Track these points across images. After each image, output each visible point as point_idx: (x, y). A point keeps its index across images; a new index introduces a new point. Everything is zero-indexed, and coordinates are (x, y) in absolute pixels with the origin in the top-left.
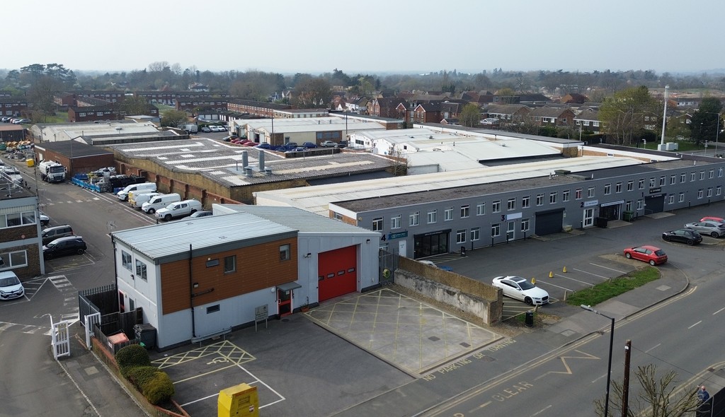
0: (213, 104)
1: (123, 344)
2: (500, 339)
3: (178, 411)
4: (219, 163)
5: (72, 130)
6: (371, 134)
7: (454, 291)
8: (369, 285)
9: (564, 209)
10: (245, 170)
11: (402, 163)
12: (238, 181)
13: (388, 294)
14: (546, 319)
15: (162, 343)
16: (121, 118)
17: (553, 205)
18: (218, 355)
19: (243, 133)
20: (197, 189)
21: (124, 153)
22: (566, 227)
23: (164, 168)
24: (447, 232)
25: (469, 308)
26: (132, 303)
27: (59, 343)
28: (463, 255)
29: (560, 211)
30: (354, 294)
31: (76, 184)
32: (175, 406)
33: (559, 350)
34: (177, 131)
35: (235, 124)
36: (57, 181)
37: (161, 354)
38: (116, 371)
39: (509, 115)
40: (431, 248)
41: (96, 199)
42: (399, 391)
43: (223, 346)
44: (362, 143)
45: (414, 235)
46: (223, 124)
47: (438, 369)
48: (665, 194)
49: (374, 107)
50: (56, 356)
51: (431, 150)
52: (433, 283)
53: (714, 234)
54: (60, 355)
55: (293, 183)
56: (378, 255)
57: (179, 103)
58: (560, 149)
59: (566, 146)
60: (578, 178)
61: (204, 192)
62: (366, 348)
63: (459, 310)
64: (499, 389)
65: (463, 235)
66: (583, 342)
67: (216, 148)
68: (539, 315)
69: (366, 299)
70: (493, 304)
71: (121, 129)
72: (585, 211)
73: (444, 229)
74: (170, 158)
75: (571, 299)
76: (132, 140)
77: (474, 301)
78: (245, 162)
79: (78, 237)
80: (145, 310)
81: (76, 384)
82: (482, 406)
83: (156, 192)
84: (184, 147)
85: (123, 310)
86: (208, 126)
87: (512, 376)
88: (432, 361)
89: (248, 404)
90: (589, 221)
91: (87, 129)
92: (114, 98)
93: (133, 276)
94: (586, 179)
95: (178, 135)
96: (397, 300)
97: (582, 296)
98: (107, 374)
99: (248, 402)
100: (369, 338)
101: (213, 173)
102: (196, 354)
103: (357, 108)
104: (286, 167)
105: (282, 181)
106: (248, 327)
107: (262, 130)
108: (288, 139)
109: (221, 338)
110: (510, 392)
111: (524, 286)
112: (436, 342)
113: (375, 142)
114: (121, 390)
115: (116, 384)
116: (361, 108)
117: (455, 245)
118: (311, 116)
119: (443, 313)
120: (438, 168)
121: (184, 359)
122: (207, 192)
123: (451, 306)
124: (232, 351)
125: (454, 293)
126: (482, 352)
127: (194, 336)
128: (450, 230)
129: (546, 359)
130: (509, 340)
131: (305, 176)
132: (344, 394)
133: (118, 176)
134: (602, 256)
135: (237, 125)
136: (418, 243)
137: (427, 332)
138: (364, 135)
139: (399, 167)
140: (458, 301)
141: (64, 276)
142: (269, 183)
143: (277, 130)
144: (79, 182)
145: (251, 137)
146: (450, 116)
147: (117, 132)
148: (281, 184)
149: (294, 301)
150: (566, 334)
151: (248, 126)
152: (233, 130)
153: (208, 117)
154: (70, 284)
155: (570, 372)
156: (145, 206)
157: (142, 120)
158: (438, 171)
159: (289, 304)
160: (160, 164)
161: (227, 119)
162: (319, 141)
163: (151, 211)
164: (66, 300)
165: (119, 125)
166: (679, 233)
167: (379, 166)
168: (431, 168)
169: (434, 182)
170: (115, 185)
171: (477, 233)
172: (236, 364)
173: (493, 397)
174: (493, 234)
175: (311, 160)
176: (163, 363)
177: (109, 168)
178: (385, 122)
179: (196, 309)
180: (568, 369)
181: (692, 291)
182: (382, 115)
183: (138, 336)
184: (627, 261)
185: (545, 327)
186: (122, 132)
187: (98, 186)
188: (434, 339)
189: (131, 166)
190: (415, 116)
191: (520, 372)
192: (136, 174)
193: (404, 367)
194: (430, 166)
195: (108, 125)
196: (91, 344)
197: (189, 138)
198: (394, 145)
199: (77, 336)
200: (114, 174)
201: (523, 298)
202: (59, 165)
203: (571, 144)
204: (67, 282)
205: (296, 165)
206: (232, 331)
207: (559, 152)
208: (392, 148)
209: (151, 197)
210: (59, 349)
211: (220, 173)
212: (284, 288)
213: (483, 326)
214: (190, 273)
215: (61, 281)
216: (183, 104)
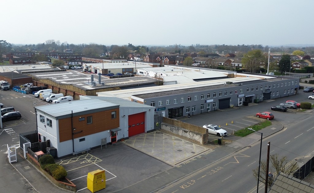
0: (75, 57)
1: (42, 155)
2: (208, 150)
3: (69, 183)
4: (80, 80)
5: (12, 67)
6: (147, 69)
7: (187, 131)
8: (150, 129)
9: (230, 98)
10: (92, 83)
11: (161, 80)
12: (89, 87)
13: (159, 133)
14: (226, 142)
15: (60, 155)
16: (34, 63)
17: (226, 96)
18: (85, 160)
19: (89, 69)
20: (71, 91)
21: (37, 77)
22: (231, 105)
23: (56, 83)
24: (182, 108)
25: (194, 138)
26: (45, 138)
27: (12, 156)
28: (189, 117)
29: (229, 99)
30: (144, 134)
31: (14, 91)
32: (68, 181)
33: (233, 154)
34: (60, 68)
35: (86, 65)
36: (5, 89)
37: (59, 160)
38: (39, 167)
39: (204, 62)
40: (175, 114)
41: (24, 97)
42: (166, 172)
43: (87, 156)
44: (142, 73)
45: (168, 109)
46: (80, 66)
47: (183, 163)
48: (271, 92)
49: (147, 58)
50: (10, 162)
51: (173, 75)
52: (178, 128)
53: (292, 108)
54: (12, 161)
55: (114, 88)
56: (154, 116)
57: (60, 57)
58: (226, 74)
59: (229, 73)
60: (236, 85)
61: (74, 93)
62: (151, 155)
63: (190, 139)
64: (209, 170)
65: (189, 109)
66: (243, 150)
67: (78, 75)
68: (223, 140)
69: (149, 135)
70: (204, 135)
71: (34, 67)
72: (239, 99)
73: (181, 106)
74: (58, 78)
75: (236, 133)
76: (40, 71)
77: (196, 134)
78: (92, 80)
79: (17, 112)
80: (51, 141)
81: (20, 173)
82: (202, 177)
83: (52, 93)
84: (64, 74)
85: (40, 142)
86: (73, 67)
87: (214, 164)
88: (180, 159)
89: (101, 178)
90: (241, 103)
91: (18, 67)
92: (30, 55)
93: (45, 126)
94: (239, 85)
95: (61, 69)
96: (163, 136)
97: (241, 132)
98: (35, 169)
99: (101, 177)
100: (151, 151)
101: (78, 84)
102: (75, 160)
103: (139, 59)
104: (110, 82)
105: (109, 88)
106: (98, 148)
107: (98, 68)
108: (110, 71)
109: (86, 152)
110: (214, 171)
111: (216, 129)
112: (181, 152)
113: (148, 72)
114: (42, 175)
115: (39, 173)
116: (141, 59)
117: (186, 113)
118: (120, 62)
119: (183, 140)
120: (176, 82)
121: (70, 162)
122: (75, 93)
123: (186, 137)
124: (91, 158)
125: (187, 132)
126: (201, 155)
127: (74, 152)
128: (184, 107)
129: (227, 157)
130: (212, 150)
131: (119, 85)
132: (142, 174)
133: (34, 87)
134: (248, 117)
135: (87, 66)
136: (170, 113)
137: (176, 148)
138: (143, 69)
139: (160, 82)
140: (189, 135)
141: (11, 129)
142: (103, 88)
143: (105, 68)
144: (16, 90)
145: (93, 71)
146: (179, 62)
147: (33, 68)
148: (109, 89)
149: (118, 137)
150: (235, 147)
151: (92, 66)
152: (85, 68)
153: (73, 63)
154: (15, 132)
155: (238, 162)
156: (48, 99)
157: (44, 63)
158: (176, 84)
159: (116, 138)
160: (54, 81)
161: (82, 64)
162: (123, 72)
163: (50, 101)
164: (13, 139)
165: (33, 66)
166: (278, 107)
167: (151, 82)
168: (173, 82)
169: (176, 88)
170: (33, 91)
171: (195, 108)
172: (93, 163)
173: (207, 173)
174: (201, 109)
175: (121, 79)
176: (60, 164)
177: (30, 84)
178: (152, 64)
179: (75, 140)
180: (238, 161)
181: (285, 129)
182: (150, 62)
183: (48, 152)
184: (258, 118)
185: (226, 145)
186: (35, 68)
187: (25, 91)
188: (180, 151)
189: (40, 82)
190: (165, 62)
191: (217, 163)
192: (42, 86)
193: (168, 162)
194: (173, 81)
195: (29, 66)
196: (27, 156)
197: (65, 71)
198: (156, 73)
199: (19, 153)
200: (32, 86)
201: (216, 134)
202: (6, 82)
203: (232, 73)
204: (13, 131)
205: (115, 81)
206: (91, 150)
207: (226, 76)
208: (156, 75)
209: (50, 95)
210: (12, 159)
211: (81, 84)
212: (113, 130)
213: (200, 145)
214: (72, 124)
215: (10, 131)
216: (62, 58)
